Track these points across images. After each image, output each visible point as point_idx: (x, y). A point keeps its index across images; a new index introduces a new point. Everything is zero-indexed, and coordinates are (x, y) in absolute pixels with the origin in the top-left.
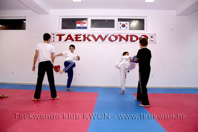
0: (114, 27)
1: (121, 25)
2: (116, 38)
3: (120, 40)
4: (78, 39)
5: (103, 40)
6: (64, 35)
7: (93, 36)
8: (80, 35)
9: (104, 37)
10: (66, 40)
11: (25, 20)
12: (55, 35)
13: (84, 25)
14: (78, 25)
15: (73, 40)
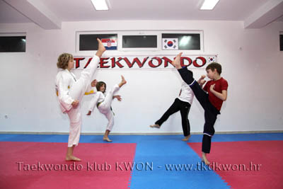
0: (156, 46)
2: (160, 61)
3: (166, 65)
4: (105, 65)
5: (141, 65)
7: (126, 60)
8: (107, 59)
9: (142, 62)
11: (24, 38)
13: (113, 45)
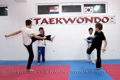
0: (81, 11)
1: (86, 10)
2: (83, 20)
3: (86, 22)
4: (52, 22)
5: (72, 22)
6: (40, 19)
7: (64, 19)
8: (53, 19)
9: (73, 20)
10: (42, 23)
11: (7, 8)
12: (33, 19)
13: (56, 11)
14: (51, 11)
15: (47, 23)
